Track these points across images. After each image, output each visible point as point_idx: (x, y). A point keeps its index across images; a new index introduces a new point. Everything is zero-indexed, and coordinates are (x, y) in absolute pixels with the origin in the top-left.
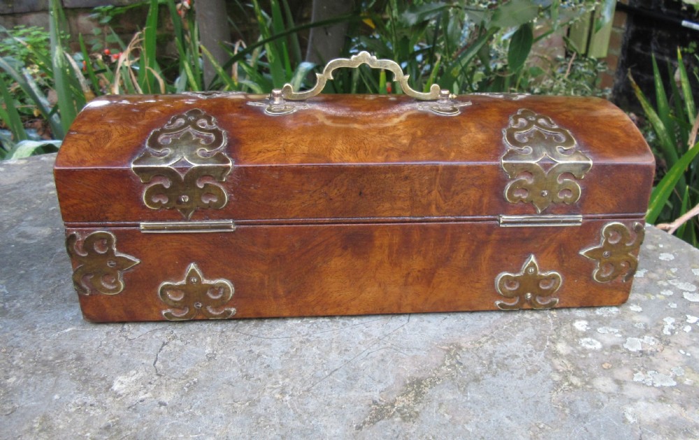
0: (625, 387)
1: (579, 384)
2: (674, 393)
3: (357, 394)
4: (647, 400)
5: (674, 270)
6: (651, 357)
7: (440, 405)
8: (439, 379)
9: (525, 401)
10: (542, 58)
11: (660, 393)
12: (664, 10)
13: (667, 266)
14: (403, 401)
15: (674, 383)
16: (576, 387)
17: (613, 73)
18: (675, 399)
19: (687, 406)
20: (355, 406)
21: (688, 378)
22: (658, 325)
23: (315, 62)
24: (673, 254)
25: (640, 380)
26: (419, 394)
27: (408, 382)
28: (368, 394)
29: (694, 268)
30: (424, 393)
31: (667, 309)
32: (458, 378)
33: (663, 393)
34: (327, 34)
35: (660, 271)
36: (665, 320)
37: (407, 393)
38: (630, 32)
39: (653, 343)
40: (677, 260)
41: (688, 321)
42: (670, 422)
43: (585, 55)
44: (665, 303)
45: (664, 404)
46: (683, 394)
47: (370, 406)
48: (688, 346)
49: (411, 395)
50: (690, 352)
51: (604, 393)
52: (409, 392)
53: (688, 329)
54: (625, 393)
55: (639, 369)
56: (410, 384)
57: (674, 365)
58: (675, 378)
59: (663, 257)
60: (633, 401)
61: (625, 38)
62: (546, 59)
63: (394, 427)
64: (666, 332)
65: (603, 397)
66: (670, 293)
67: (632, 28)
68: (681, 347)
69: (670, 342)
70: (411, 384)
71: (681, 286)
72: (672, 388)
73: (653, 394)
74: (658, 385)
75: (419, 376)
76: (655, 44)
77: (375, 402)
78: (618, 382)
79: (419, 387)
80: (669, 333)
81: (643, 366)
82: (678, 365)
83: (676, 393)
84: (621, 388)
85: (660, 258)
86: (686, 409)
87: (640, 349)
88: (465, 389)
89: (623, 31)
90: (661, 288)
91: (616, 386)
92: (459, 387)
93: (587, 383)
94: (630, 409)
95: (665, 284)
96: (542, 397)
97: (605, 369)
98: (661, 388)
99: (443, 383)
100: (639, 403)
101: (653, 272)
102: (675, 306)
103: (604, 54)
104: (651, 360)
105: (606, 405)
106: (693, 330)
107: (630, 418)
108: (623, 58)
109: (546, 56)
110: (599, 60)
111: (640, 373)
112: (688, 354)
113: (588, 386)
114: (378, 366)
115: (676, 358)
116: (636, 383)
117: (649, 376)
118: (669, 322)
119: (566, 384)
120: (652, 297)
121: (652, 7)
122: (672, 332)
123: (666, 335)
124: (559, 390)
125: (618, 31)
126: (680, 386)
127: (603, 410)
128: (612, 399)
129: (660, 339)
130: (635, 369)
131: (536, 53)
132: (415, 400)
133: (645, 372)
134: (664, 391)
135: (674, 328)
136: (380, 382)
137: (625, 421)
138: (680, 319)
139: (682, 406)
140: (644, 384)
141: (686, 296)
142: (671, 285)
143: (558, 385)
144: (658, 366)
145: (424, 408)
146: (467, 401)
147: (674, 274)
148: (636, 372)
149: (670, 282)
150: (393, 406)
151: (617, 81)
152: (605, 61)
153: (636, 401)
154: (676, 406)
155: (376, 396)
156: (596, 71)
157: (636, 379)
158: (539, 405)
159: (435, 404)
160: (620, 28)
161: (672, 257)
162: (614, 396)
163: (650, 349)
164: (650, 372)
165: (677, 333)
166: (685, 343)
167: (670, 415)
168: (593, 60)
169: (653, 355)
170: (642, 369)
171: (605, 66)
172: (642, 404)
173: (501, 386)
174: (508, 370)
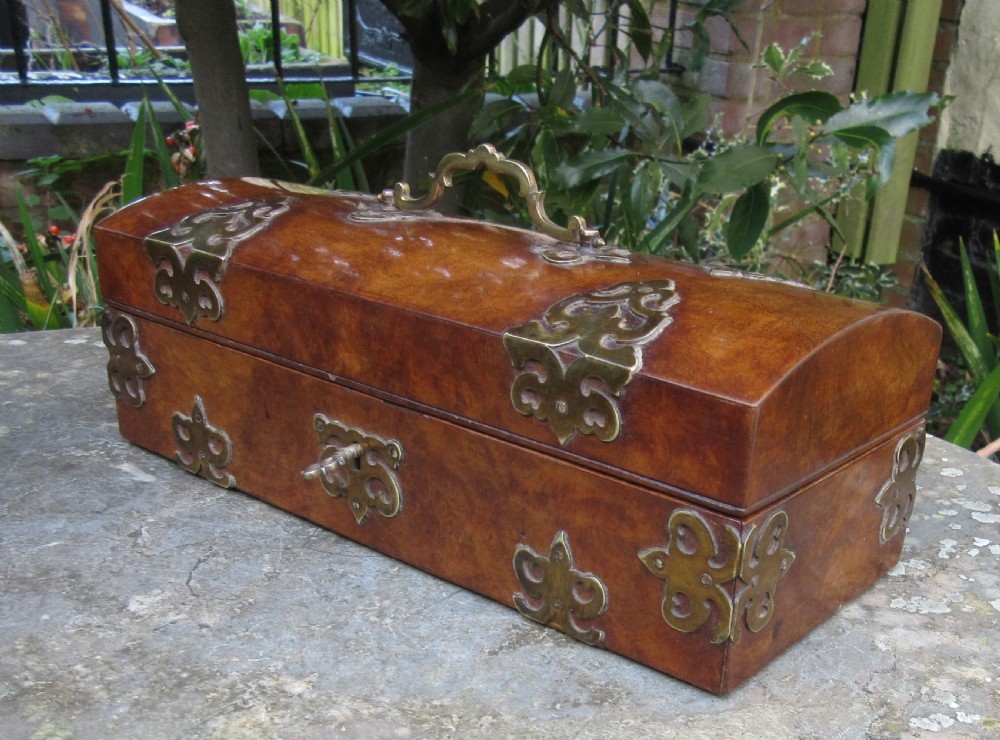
0: (877, 613)
2: (947, 620)
3: (490, 618)
4: (907, 627)
5: (960, 488)
6: (918, 583)
11: (926, 620)
13: (952, 482)
15: (949, 610)
18: (947, 627)
19: (963, 634)
20: (488, 630)
21: (968, 605)
22: (931, 548)
24: (963, 470)
25: (900, 606)
28: (506, 618)
29: (991, 485)
31: (945, 531)
33: (931, 621)
35: (941, 488)
36: (941, 542)
39: (923, 567)
40: (966, 476)
41: (975, 544)
42: (938, 650)
44: (944, 523)
45: (932, 632)
46: (959, 622)
47: (509, 630)
48: (972, 571)
50: (974, 578)
51: (846, 620)
53: (974, 552)
54: (876, 620)
55: (900, 595)
57: (950, 592)
58: (950, 605)
59: (946, 472)
60: (886, 628)
63: (543, 652)
64: (943, 555)
65: (845, 624)
66: (953, 513)
68: (963, 572)
69: (947, 566)
71: (969, 505)
72: (944, 615)
73: (916, 621)
74: (924, 612)
77: (516, 627)
78: (867, 608)
80: (947, 557)
81: (905, 592)
82: (956, 591)
83: (950, 621)
84: (871, 615)
85: (942, 473)
86: (961, 637)
87: (904, 573)
90: (941, 507)
91: (864, 612)
94: (883, 637)
95: (947, 503)
98: (929, 615)
100: (895, 630)
101: (931, 489)
102: (959, 527)
104: (918, 586)
105: (848, 632)
106: (981, 554)
107: (882, 646)
111: (901, 599)
112: (971, 580)
115: (954, 584)
116: (893, 609)
117: (913, 602)
118: (948, 545)
120: (926, 517)
122: (952, 555)
123: (942, 559)
126: (956, 611)
127: (844, 636)
128: (856, 625)
129: (934, 563)
130: (894, 595)
133: (908, 597)
134: (933, 619)
135: (954, 551)
137: (874, 648)
138: (964, 542)
139: (956, 634)
140: (904, 611)
141: (975, 516)
142: (954, 504)
144: (929, 592)
147: (960, 492)
148: (895, 598)
149: (955, 501)
153: (891, 628)
154: (947, 634)
155: (518, 620)
157: (893, 606)
161: (960, 473)
162: (861, 623)
163: (918, 573)
164: (914, 598)
165: (958, 557)
166: (968, 567)
167: (938, 643)
169: (921, 580)
170: (904, 594)
172: (900, 632)
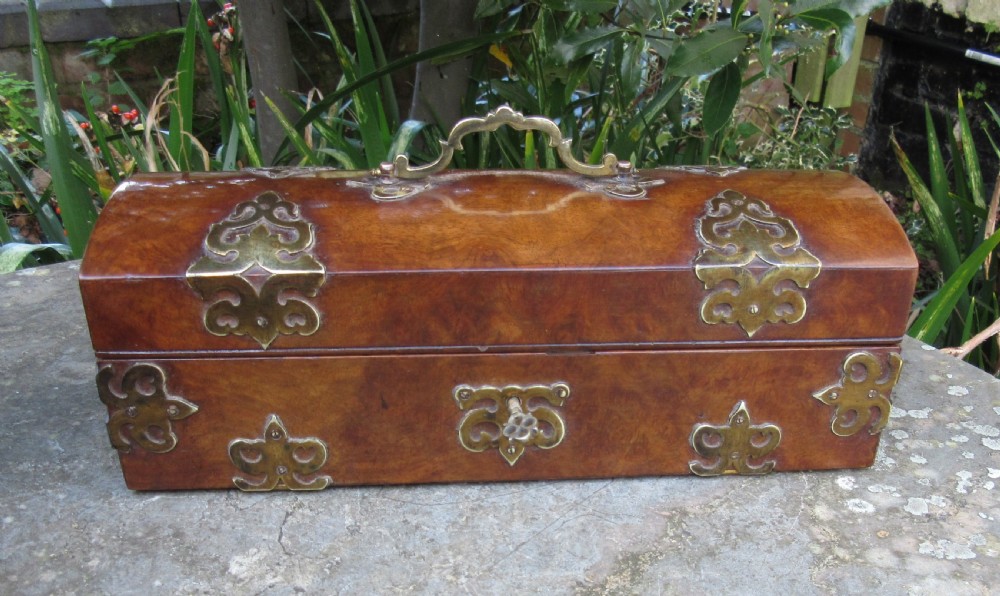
0: (908, 560)
1: (847, 557)
2: (973, 566)
3: (555, 574)
4: (938, 576)
5: (968, 409)
6: (942, 523)
7: (666, 585)
8: (661, 554)
9: (778, 580)
10: (757, 109)
11: (954, 566)
12: (939, 33)
13: (959, 403)
14: (617, 582)
15: (973, 555)
16: (843, 561)
17: (859, 132)
18: (974, 575)
19: (991, 583)
20: (554, 588)
21: (991, 548)
22: (949, 481)
23: (425, 120)
24: (967, 388)
25: (928, 551)
26: (635, 572)
27: (620, 557)
28: (569, 573)
29: (995, 406)
30: (642, 572)
31: (960, 461)
32: (687, 553)
33: (959, 568)
34: (442, 76)
35: (950, 409)
36: (958, 474)
37: (621, 572)
38: (887, 67)
39: (944, 504)
40: (972, 395)
41: (989, 475)
43: (820, 104)
44: (958, 452)
45: (960, 581)
46: (986, 569)
47: (573, 588)
48: (991, 508)
49: (627, 573)
50: (993, 516)
51: (881, 568)
52: (623, 570)
53: (990, 486)
54: (908, 568)
55: (926, 538)
56: (623, 560)
57: (972, 533)
58: (974, 549)
59: (953, 391)
60: (919, 578)
61: (880, 77)
62: (763, 110)
64: (960, 489)
65: (880, 574)
66: (964, 439)
67: (890, 62)
68: (982, 509)
69: (966, 503)
70: (626, 560)
71: (979, 430)
72: (970, 561)
73: (946, 568)
74: (951, 557)
75: (635, 550)
76: (924, 85)
77: (579, 584)
78: (898, 554)
79: (636, 564)
80: (965, 491)
81: (931, 534)
82: (978, 531)
83: (976, 568)
84: (903, 562)
85: (949, 393)
86: (989, 587)
87: (927, 512)
88: (696, 566)
89: (877, 66)
90: (952, 432)
91: (895, 559)
92: (689, 563)
93: (857, 556)
94: (916, 588)
95: (958, 428)
96: (799, 574)
97: (880, 538)
98: (956, 561)
99: (667, 559)
100: (927, 580)
101: (941, 411)
102: (971, 456)
103: (848, 103)
104: (942, 527)
105: (884, 583)
106: (996, 488)
108: (875, 108)
109: (762, 107)
110: (840, 111)
111: (927, 543)
112: (991, 518)
113: (860, 560)
114: (579, 539)
115: (976, 524)
116: (921, 555)
117: (939, 546)
118: (964, 477)
119: (831, 557)
120: (941, 445)
121: (921, 29)
122: (969, 490)
123: (961, 494)
124: (822, 565)
125: (870, 66)
126: (981, 558)
127: (880, 589)
128: (891, 575)
129: (953, 499)
130: (921, 538)
131: (748, 102)
132: (632, 580)
133: (934, 540)
134: (960, 566)
135: (971, 485)
136: (583, 558)
138: (979, 473)
139: (984, 583)
140: (933, 557)
141: (986, 442)
142: (965, 429)
143: (819, 559)
144: (952, 534)
145: (645, 590)
146: (701, 581)
147: (968, 414)
148: (922, 542)
149: (964, 424)
150: (603, 587)
151: (866, 143)
152: (849, 112)
153: (923, 577)
154: (975, 583)
155: (581, 577)
156: (835, 129)
157: (922, 551)
158: (797, 584)
159: (659, 584)
160: (872, 61)
161: (965, 391)
162: (895, 572)
163: (940, 511)
164: (940, 542)
165: (975, 491)
166: (986, 504)
167: (969, 595)
168: (830, 111)
169: (944, 520)
170: (930, 537)
171: (849, 119)
172: (932, 582)
173: (744, 561)
174: (752, 541)
